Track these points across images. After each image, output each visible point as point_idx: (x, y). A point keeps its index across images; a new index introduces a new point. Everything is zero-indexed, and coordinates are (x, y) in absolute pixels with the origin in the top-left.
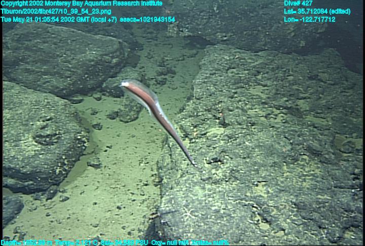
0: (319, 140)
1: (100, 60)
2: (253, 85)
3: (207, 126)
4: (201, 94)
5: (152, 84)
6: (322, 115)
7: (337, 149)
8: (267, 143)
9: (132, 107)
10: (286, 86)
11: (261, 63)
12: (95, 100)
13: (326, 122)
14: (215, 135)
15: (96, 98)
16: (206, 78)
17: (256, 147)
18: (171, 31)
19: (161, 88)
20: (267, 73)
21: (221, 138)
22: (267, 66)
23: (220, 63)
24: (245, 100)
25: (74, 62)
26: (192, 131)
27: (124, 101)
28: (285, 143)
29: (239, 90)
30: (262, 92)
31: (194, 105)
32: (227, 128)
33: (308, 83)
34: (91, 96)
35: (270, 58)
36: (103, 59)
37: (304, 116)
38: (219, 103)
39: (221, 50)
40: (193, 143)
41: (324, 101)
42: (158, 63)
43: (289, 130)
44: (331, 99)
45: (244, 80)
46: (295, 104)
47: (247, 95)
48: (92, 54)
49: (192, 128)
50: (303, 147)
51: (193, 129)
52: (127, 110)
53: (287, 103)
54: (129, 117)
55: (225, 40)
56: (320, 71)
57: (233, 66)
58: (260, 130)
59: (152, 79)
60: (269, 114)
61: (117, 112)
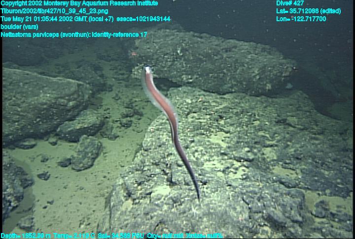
0: (283, 205)
1: (53, 103)
2: (214, 131)
3: (153, 184)
4: (149, 144)
5: (116, 126)
6: (291, 166)
7: (309, 212)
8: (220, 209)
9: (87, 153)
10: (251, 133)
11: (224, 107)
12: (50, 145)
13: (295, 175)
14: (159, 196)
15: (51, 143)
16: (161, 124)
17: (204, 215)
18: (136, 73)
19: (126, 131)
20: (230, 118)
21: (165, 202)
22: (231, 110)
23: (180, 107)
24: (202, 150)
25: (24, 105)
26: (135, 189)
27: (79, 147)
28: (243, 207)
29: (196, 139)
30: (223, 140)
31: (142, 157)
32: (174, 188)
33: (274, 129)
34: (47, 140)
35: (236, 101)
36: (57, 102)
37: (271, 167)
38: (168, 156)
39: (185, 92)
40: (136, 204)
41: (292, 150)
42: (125, 105)
43: (247, 192)
44: (300, 147)
45: (205, 125)
46: (261, 152)
47: (206, 144)
48: (45, 97)
49: (136, 185)
50: (263, 217)
51: (137, 187)
52: (81, 157)
53: (249, 154)
54: (81, 165)
55: (191, 83)
56: (288, 114)
57: (194, 110)
58: (213, 190)
59: (117, 121)
60: (228, 168)
61: (70, 159)
